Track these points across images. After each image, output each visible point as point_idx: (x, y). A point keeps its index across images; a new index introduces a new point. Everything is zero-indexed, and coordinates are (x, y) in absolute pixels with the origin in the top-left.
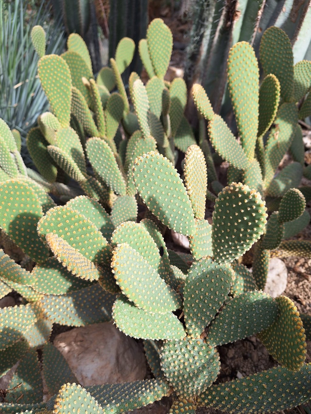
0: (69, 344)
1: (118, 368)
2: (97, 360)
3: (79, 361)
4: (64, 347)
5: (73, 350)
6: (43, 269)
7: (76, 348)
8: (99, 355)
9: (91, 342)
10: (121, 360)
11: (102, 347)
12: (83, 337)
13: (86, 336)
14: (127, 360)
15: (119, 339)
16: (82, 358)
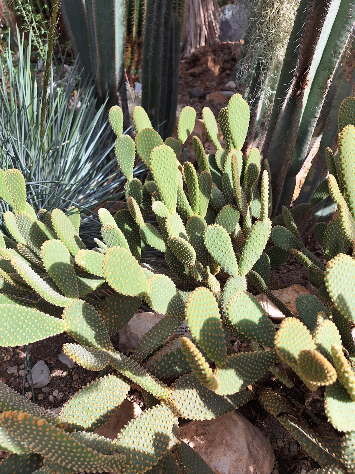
0: (192, 440)
1: (252, 458)
2: (228, 453)
3: (210, 457)
4: (189, 443)
5: (198, 445)
6: (224, 370)
7: (202, 442)
8: (229, 447)
9: (215, 434)
10: (252, 449)
11: (229, 438)
12: (204, 429)
13: (207, 428)
14: (258, 448)
15: (244, 427)
16: (211, 453)
